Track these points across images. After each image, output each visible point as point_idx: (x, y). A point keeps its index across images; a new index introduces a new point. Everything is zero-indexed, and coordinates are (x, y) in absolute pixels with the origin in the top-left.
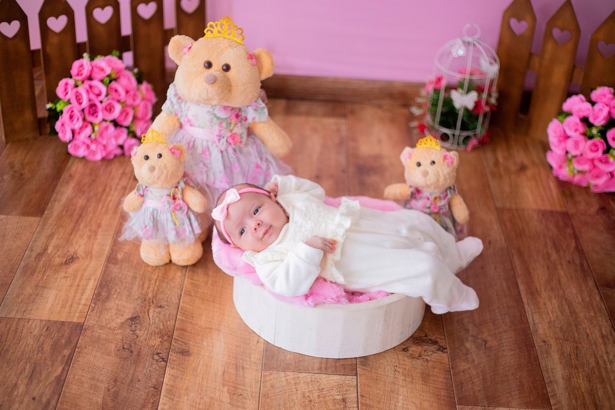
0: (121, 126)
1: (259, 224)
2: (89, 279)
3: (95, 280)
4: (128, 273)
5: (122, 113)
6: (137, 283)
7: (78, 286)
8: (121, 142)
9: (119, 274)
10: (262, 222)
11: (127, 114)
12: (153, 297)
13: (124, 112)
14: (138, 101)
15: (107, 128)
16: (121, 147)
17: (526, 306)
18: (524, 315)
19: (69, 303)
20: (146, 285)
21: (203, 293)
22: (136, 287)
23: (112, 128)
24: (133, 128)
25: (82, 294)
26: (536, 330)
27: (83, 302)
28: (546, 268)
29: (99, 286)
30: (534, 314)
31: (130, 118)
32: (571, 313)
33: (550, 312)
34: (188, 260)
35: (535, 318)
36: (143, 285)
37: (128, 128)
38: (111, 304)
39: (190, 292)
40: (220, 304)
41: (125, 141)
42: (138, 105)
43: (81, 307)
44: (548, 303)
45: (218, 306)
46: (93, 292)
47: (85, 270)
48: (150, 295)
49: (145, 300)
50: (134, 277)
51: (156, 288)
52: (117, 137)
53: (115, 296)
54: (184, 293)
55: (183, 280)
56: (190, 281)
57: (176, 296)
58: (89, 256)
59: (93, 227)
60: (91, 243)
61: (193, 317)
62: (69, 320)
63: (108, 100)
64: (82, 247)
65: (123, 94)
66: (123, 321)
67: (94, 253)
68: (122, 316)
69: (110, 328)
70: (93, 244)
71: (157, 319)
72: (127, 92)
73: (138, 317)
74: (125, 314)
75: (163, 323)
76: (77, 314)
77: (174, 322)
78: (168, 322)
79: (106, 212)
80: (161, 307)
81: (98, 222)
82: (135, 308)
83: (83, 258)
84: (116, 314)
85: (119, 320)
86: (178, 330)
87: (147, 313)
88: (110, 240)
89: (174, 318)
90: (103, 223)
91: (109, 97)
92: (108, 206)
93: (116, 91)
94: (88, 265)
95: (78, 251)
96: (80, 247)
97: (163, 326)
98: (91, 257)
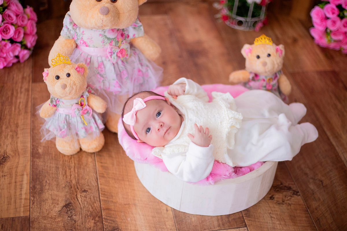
0: (16, 42)
1: (161, 125)
2: (23, 175)
3: (27, 175)
4: (51, 165)
5: (15, 33)
6: (61, 173)
7: (16, 182)
8: (17, 53)
9: (45, 167)
10: (164, 123)
11: (19, 32)
12: (77, 183)
13: (17, 32)
14: (26, 22)
15: (5, 45)
16: (17, 57)
19: (13, 200)
20: (68, 174)
21: (113, 173)
22: (61, 177)
23: (9, 45)
24: (25, 43)
25: (21, 189)
27: (24, 196)
29: (32, 180)
31: (22, 35)
34: (96, 148)
36: (66, 173)
37: (21, 43)
38: (46, 195)
39: (103, 174)
41: (19, 52)
42: (26, 25)
43: (23, 201)
45: (127, 183)
46: (29, 186)
47: (17, 167)
48: (74, 182)
49: (71, 188)
50: (57, 167)
51: (76, 175)
52: (13, 51)
53: (47, 187)
54: (100, 176)
55: (95, 164)
56: (100, 164)
57: (94, 180)
58: (17, 154)
59: (13, 128)
60: (15, 142)
61: (112, 196)
62: (17, 215)
63: (4, 24)
64: (9, 147)
65: (14, 18)
66: (60, 209)
67: (20, 150)
68: (58, 204)
69: (51, 218)
70: (17, 143)
71: (86, 203)
72: (17, 16)
73: (71, 203)
74: (59, 203)
75: (91, 206)
76: (22, 209)
77: (99, 203)
78: (95, 205)
79: (19, 114)
80: (85, 191)
81: (16, 123)
82: (66, 196)
83: (13, 157)
84: (53, 203)
85: (57, 209)
86: (104, 209)
87: (76, 199)
88: (29, 137)
89: (98, 200)
90: (20, 122)
91: (5, 22)
92: (19, 108)
93: (9, 16)
94: (18, 162)
95: (7, 151)
96: (7, 146)
97: (92, 208)
98: (19, 155)
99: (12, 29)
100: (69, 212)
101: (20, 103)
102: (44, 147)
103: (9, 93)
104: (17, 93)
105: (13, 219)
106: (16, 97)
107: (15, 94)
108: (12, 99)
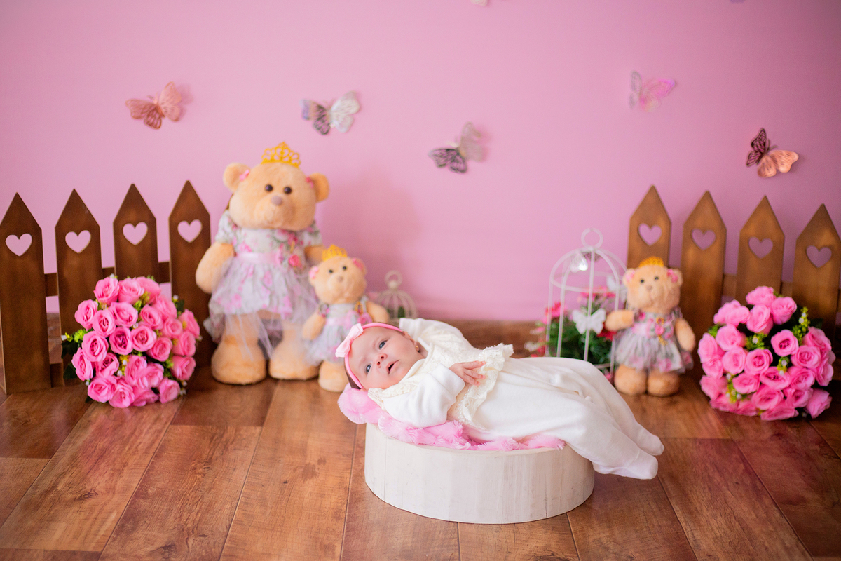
0: (157, 362)
1: (382, 357)
2: (111, 513)
3: (118, 513)
4: (162, 507)
5: (156, 345)
6: (173, 515)
7: (96, 519)
8: (155, 383)
9: (150, 507)
11: (165, 346)
12: (194, 528)
13: (159, 344)
14: (178, 332)
15: (137, 363)
16: (155, 390)
17: (683, 525)
18: (681, 533)
19: (83, 534)
20: (185, 516)
22: (171, 519)
23: (144, 363)
24: (171, 365)
25: (101, 526)
26: (698, 546)
27: (102, 533)
28: (707, 490)
29: (123, 518)
30: (694, 532)
31: (168, 352)
32: (743, 529)
33: (715, 529)
35: (695, 534)
36: (181, 516)
37: (162, 363)
38: (140, 535)
39: (242, 522)
40: (281, 532)
41: (161, 382)
42: (178, 337)
43: (98, 537)
44: (713, 522)
45: (278, 533)
46: (115, 524)
47: (105, 504)
48: (190, 525)
49: (183, 530)
50: (169, 510)
51: (197, 519)
52: (150, 376)
53: (144, 527)
54: (235, 523)
55: (233, 512)
57: (224, 526)
58: (111, 492)
59: (118, 466)
60: (114, 480)
61: (245, 544)
62: (83, 550)
63: (139, 326)
64: (102, 485)
65: (159, 321)
66: (152, 549)
67: (117, 488)
68: (153, 544)
69: (136, 556)
70: (116, 481)
71: (198, 547)
72: (164, 320)
73: (174, 545)
74: (156, 543)
75: (206, 551)
76: (93, 545)
77: (220, 549)
78: (213, 550)
79: (134, 453)
80: (203, 536)
81: (124, 462)
82: (170, 538)
83: (103, 494)
84: (144, 543)
85: (148, 549)
86: (225, 555)
87: (185, 542)
88: (139, 478)
89: (221, 546)
90: (130, 462)
91: (142, 323)
92: (136, 448)
93: (150, 317)
94: (109, 501)
95: (97, 488)
96: (99, 484)
97: (207, 552)
98: (114, 493)
99: (152, 337)
100: (167, 554)
101: (140, 443)
102: (159, 488)
103: (128, 432)
104: (141, 433)
105: (74, 553)
106: (137, 438)
107: (137, 433)
108: (129, 438)
